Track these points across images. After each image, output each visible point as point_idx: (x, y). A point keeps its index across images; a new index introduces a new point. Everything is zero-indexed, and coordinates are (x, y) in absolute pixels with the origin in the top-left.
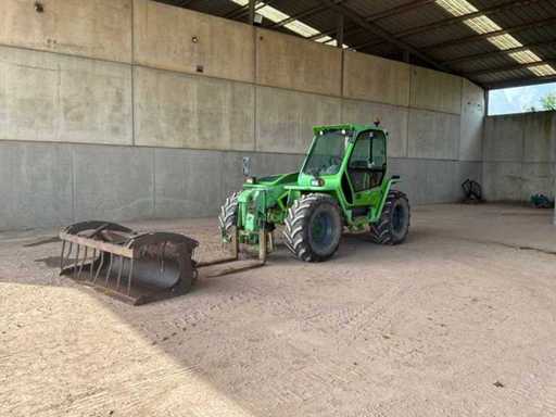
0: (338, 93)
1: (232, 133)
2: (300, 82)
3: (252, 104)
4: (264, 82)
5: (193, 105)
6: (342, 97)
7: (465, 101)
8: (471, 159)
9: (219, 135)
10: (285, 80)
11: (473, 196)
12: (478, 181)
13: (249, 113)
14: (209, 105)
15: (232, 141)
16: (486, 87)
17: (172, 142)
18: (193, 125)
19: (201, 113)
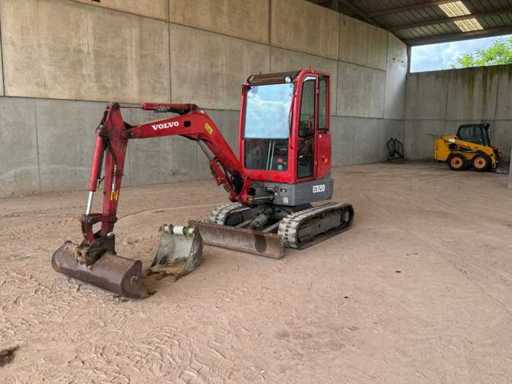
0: (265, 39)
1: (141, 83)
2: (223, 23)
3: (166, 46)
4: (179, 19)
5: (88, 43)
6: (269, 44)
7: (390, 57)
8: (394, 117)
9: (124, 85)
10: (205, 20)
11: (396, 155)
12: (401, 140)
13: (163, 57)
14: (110, 45)
15: (141, 92)
16: (409, 43)
17: (61, 91)
18: (88, 70)
19: (98, 55)
